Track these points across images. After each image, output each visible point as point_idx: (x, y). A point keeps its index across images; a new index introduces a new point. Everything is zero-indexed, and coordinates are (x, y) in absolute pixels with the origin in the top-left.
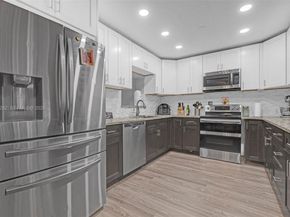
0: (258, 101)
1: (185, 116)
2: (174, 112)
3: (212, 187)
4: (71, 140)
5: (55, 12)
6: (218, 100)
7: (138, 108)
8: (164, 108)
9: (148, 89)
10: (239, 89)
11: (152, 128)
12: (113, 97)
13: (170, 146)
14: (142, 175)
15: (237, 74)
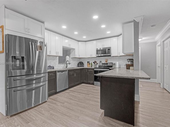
0: (118, 61)
1: (91, 68)
2: (86, 66)
3: (92, 95)
4: (35, 76)
5: (28, 32)
6: (103, 60)
7: (67, 64)
8: (81, 64)
9: (72, 56)
10: (110, 56)
11: (71, 73)
12: (54, 60)
13: (82, 81)
14: (66, 92)
15: (109, 49)
